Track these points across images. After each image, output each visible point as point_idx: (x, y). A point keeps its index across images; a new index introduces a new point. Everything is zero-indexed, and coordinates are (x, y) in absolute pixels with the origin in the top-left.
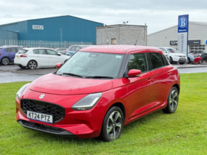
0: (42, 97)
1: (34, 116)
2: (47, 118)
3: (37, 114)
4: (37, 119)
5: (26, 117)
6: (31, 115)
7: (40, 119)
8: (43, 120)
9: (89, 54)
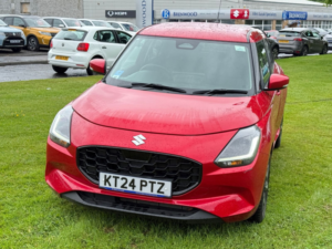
0: (139, 140)
1: (120, 182)
2: (157, 187)
3: (130, 179)
4: (130, 189)
5: (97, 186)
6: (112, 181)
7: (137, 190)
8: (147, 190)
9: (174, 42)
